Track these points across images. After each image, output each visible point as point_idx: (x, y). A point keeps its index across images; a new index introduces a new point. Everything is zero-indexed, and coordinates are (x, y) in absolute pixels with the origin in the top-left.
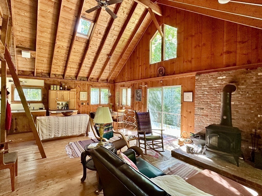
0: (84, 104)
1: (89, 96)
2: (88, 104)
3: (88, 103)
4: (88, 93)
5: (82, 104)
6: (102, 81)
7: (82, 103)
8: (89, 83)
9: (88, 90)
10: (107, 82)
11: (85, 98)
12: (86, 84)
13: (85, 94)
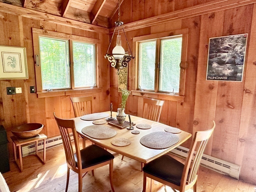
0: (19, 90)
1: (35, 63)
2: (32, 92)
3: (31, 88)
4: (31, 54)
5: (11, 91)
6: (76, 15)
7: (8, 89)
8: (29, 17)
9: (30, 41)
10: (91, 21)
11: (18, 68)
12: (20, 18)
13: (17, 56)
